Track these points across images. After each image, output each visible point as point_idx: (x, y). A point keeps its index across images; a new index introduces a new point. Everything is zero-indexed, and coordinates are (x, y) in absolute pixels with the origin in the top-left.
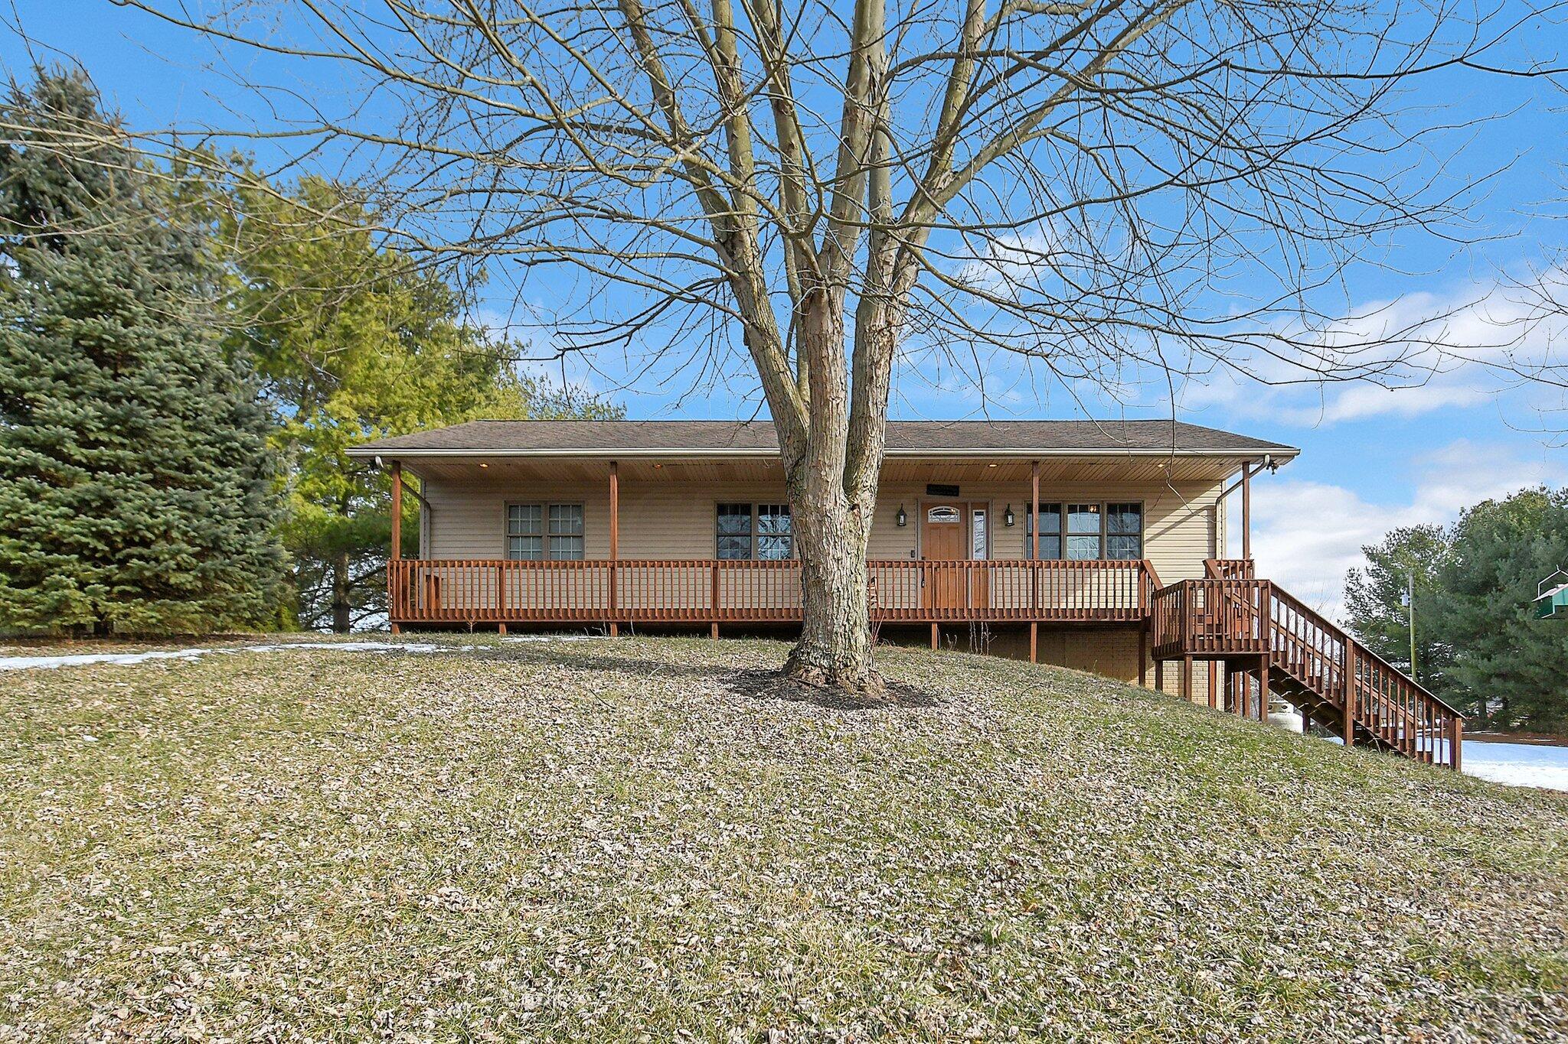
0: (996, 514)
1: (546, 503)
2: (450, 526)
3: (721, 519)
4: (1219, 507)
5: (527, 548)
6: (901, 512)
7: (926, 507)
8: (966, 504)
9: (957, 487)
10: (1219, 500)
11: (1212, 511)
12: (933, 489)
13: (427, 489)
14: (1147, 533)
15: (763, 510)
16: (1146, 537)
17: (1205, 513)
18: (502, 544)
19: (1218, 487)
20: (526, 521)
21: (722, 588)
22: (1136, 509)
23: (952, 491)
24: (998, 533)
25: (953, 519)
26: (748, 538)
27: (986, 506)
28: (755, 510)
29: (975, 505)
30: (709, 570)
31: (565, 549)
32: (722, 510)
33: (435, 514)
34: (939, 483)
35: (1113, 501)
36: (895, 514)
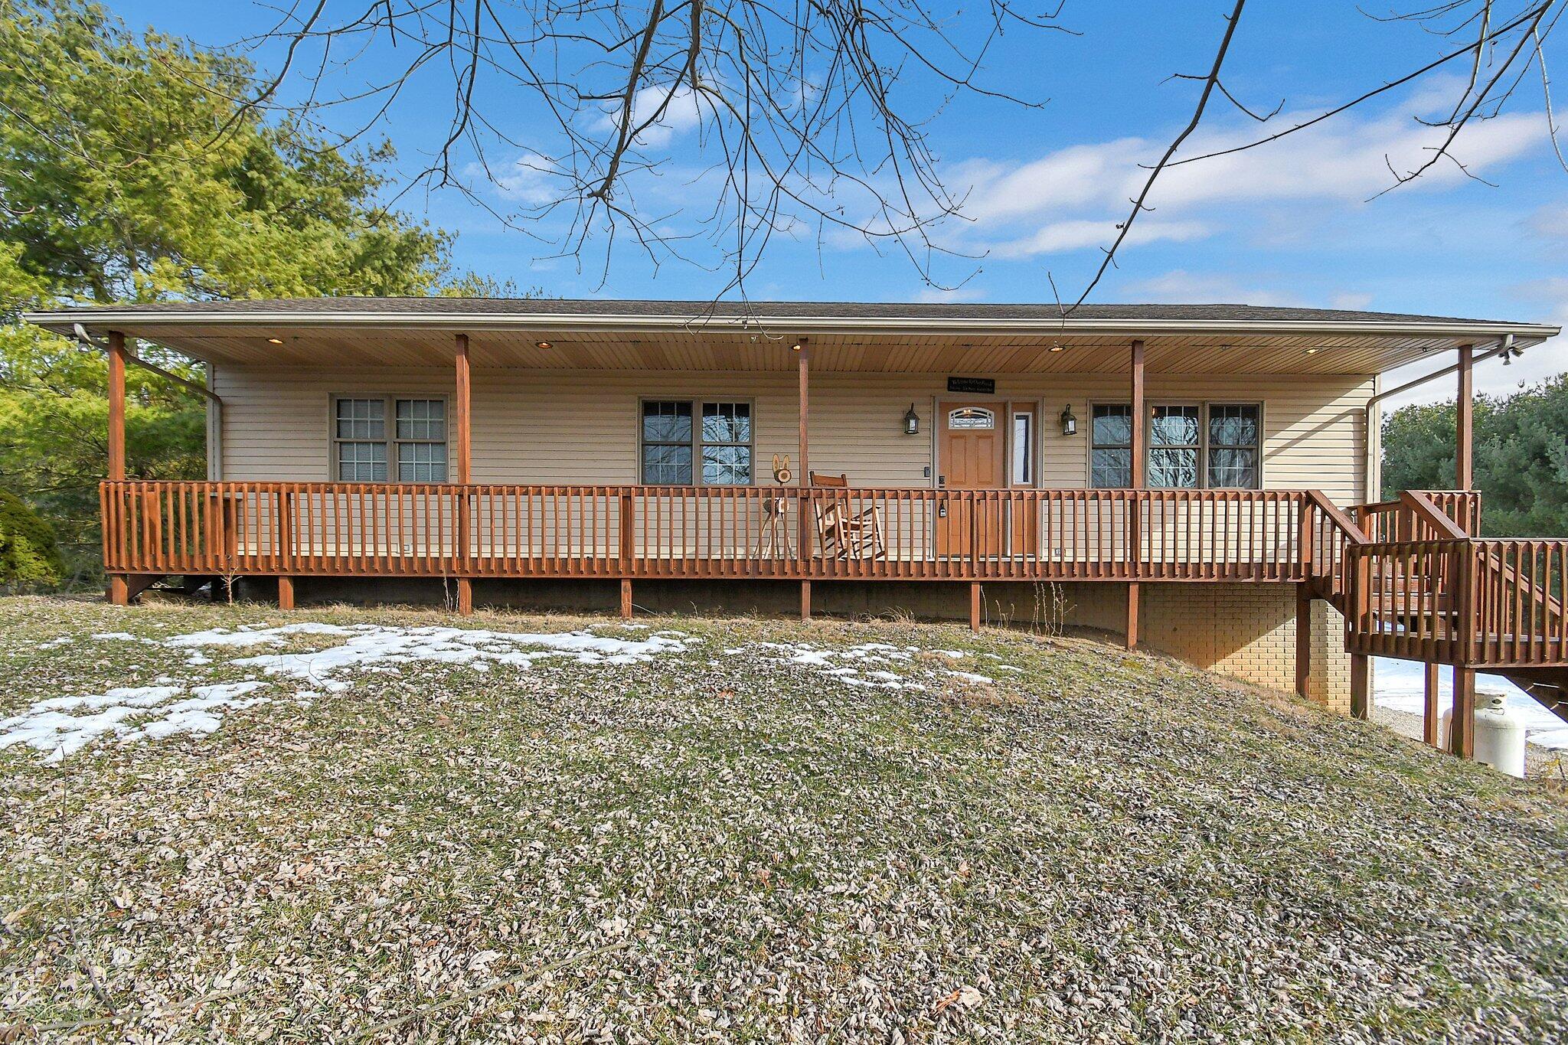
0: (1048, 418)
1: (390, 396)
2: (250, 427)
3: (649, 420)
4: (1371, 411)
5: (364, 461)
6: (911, 415)
7: (946, 408)
8: (1005, 406)
9: (993, 381)
10: (1371, 403)
11: (1362, 417)
12: (957, 384)
13: (217, 375)
14: (1268, 446)
15: (710, 410)
16: (1266, 451)
17: (1350, 418)
18: (326, 453)
19: (1370, 384)
20: (364, 422)
21: (638, 524)
22: (1252, 412)
23: (986, 386)
24: (1051, 446)
25: (982, 424)
26: (687, 450)
27: (1034, 407)
28: (697, 409)
29: (1017, 406)
30: (615, 503)
31: (419, 463)
32: (650, 408)
33: (231, 410)
34: (966, 376)
35: (1217, 402)
36: (901, 416)
